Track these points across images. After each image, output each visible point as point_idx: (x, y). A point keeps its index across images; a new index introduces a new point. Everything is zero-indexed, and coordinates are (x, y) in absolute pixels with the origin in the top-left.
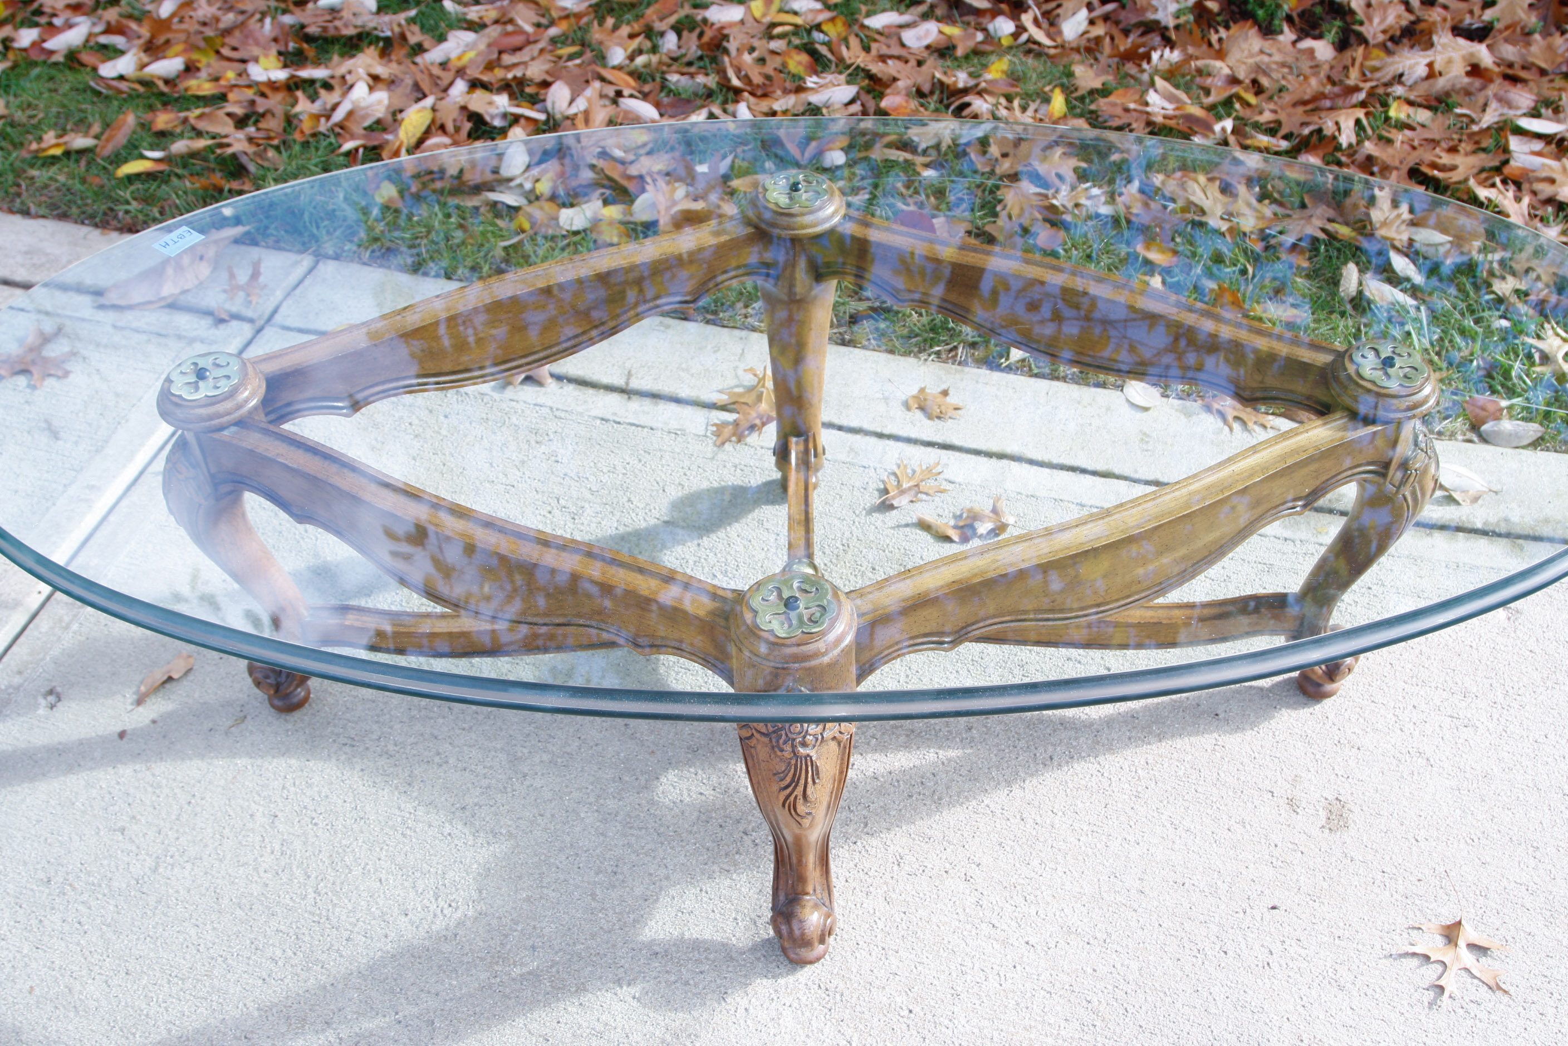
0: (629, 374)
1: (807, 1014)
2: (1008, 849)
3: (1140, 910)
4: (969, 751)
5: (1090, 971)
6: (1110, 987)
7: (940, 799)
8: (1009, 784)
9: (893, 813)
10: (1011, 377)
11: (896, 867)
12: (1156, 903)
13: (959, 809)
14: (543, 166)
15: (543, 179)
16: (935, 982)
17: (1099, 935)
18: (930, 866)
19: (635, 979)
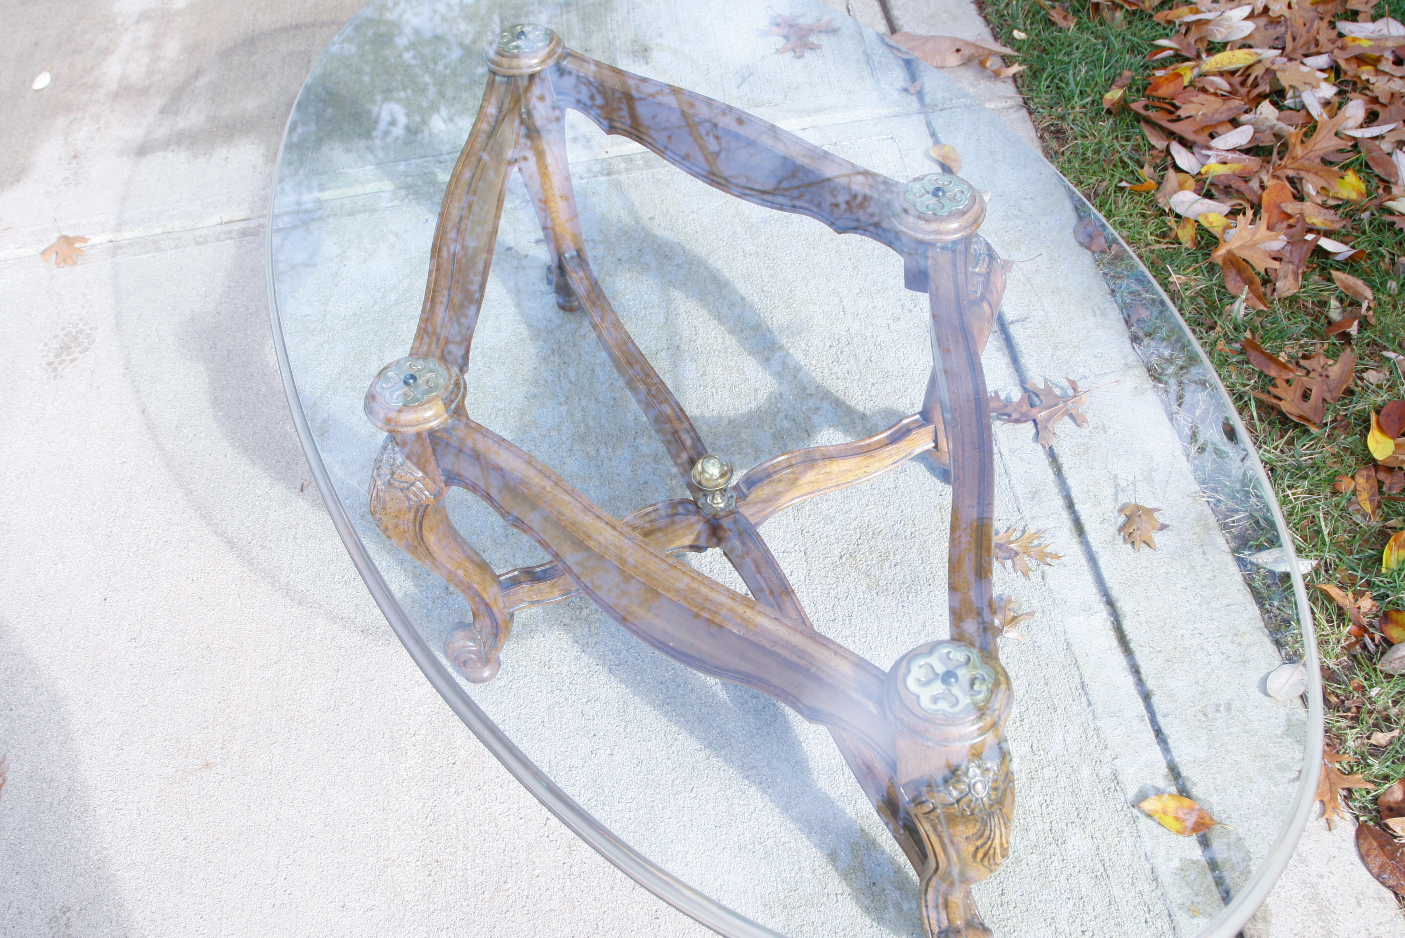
0: (1023, 320)
1: (429, 701)
2: (638, 769)
3: (614, 892)
4: (730, 705)
5: (536, 872)
6: (525, 893)
7: (668, 704)
8: (710, 746)
9: (638, 678)
10: (1233, 568)
11: (584, 700)
12: (626, 902)
13: (665, 720)
14: (1245, 156)
15: (1228, 166)
16: (486, 770)
17: (576, 868)
18: (595, 722)
19: (421, 586)
